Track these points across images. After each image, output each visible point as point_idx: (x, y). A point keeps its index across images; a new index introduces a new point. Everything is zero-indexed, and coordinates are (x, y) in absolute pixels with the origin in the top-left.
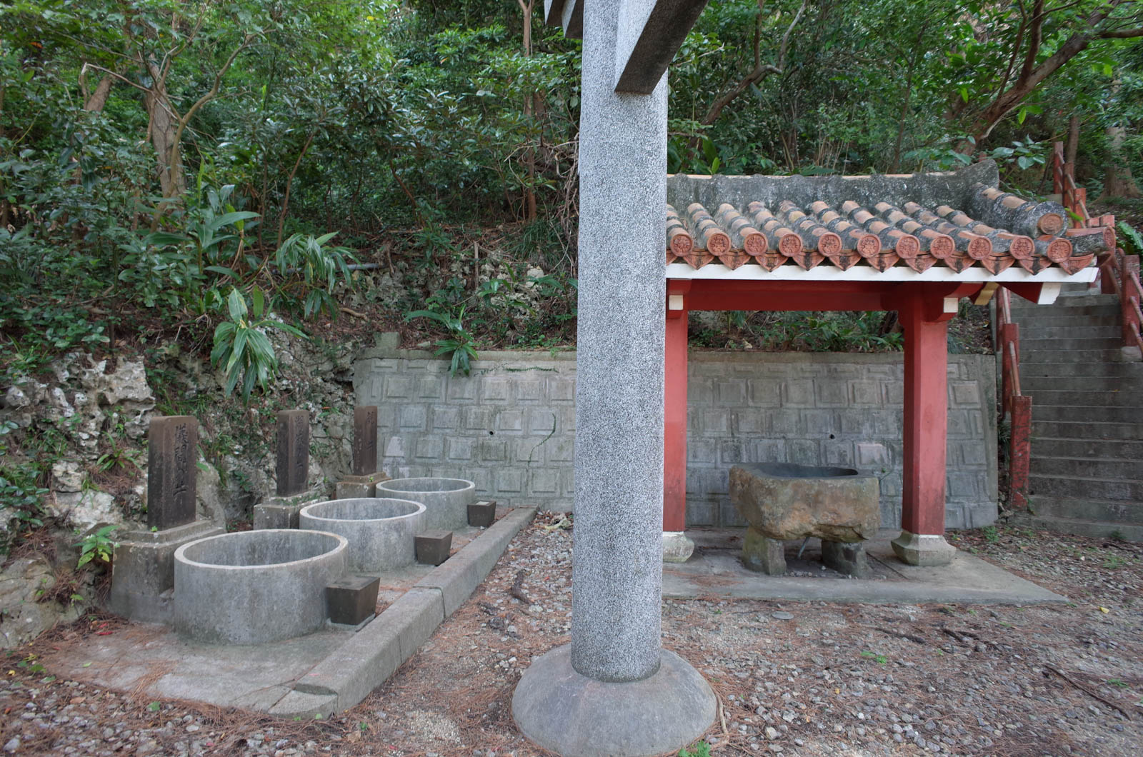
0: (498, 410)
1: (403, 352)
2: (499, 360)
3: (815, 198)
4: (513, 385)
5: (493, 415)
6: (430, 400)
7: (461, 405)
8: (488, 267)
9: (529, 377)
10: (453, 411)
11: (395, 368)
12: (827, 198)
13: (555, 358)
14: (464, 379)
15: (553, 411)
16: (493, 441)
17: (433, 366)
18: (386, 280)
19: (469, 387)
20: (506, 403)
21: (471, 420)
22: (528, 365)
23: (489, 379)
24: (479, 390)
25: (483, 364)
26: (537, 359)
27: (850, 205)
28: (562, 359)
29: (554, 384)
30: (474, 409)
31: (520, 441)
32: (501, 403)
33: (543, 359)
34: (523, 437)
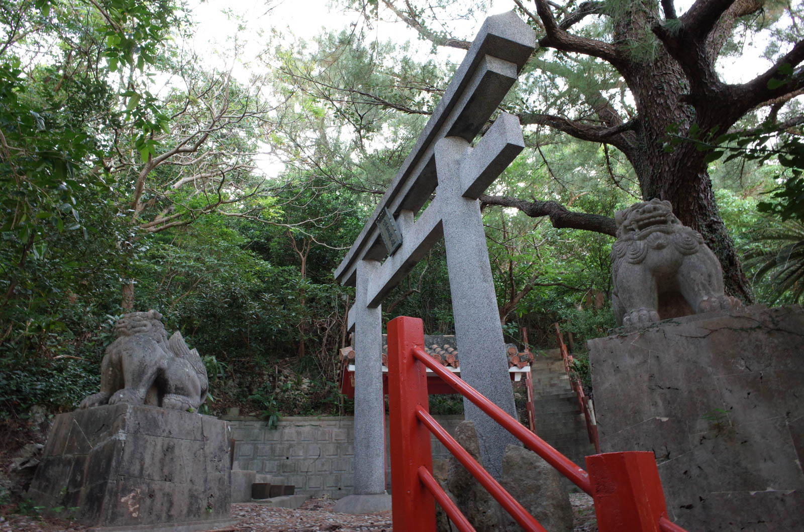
0: (291, 446)
1: (242, 417)
2: (292, 421)
3: (433, 344)
4: (299, 433)
5: (288, 449)
6: (256, 442)
7: (272, 444)
8: (282, 378)
9: (307, 429)
10: (267, 447)
11: (237, 426)
12: (437, 343)
13: (320, 420)
14: (274, 431)
15: (319, 445)
16: (289, 462)
17: (258, 425)
18: (230, 383)
19: (276, 435)
20: (295, 442)
21: (278, 451)
22: (306, 423)
23: (287, 430)
24: (282, 435)
25: (284, 423)
26: (310, 420)
27: (446, 346)
28: (323, 420)
29: (319, 432)
30: (279, 446)
31: (302, 462)
32: (292, 442)
33: (314, 420)
34: (304, 460)
